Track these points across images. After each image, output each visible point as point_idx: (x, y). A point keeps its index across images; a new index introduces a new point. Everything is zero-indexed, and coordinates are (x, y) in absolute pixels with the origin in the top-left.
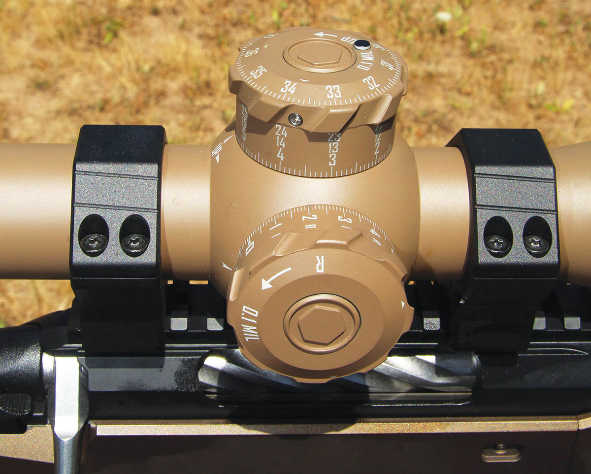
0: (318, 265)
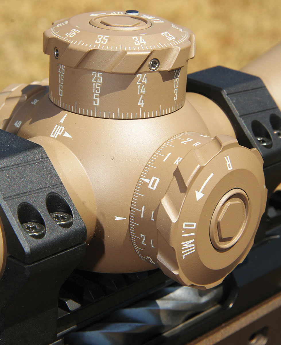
0: (227, 164)
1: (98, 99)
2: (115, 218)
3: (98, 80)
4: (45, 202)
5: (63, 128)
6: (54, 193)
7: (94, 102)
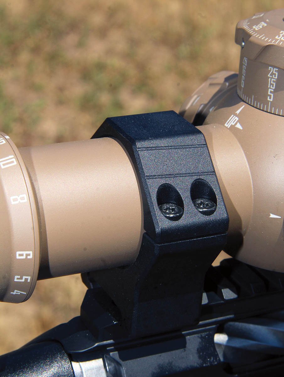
1: (272, 95)
2: (270, 215)
3: (274, 76)
4: (189, 187)
5: (237, 119)
6: (202, 179)
7: (269, 97)
